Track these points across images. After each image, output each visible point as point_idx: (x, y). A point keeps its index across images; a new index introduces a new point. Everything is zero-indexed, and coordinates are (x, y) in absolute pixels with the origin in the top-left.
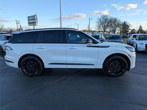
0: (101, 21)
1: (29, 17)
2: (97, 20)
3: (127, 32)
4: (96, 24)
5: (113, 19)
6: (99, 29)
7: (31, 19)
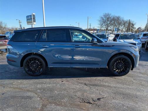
0: (103, 19)
1: (27, 17)
2: (99, 19)
3: (133, 31)
4: (99, 23)
5: (116, 17)
6: (101, 28)
7: (29, 18)
